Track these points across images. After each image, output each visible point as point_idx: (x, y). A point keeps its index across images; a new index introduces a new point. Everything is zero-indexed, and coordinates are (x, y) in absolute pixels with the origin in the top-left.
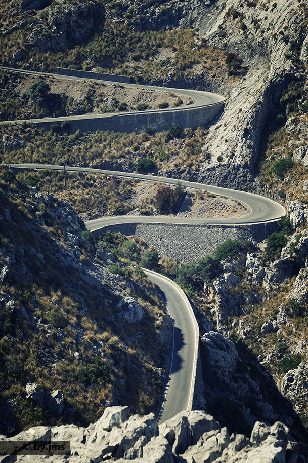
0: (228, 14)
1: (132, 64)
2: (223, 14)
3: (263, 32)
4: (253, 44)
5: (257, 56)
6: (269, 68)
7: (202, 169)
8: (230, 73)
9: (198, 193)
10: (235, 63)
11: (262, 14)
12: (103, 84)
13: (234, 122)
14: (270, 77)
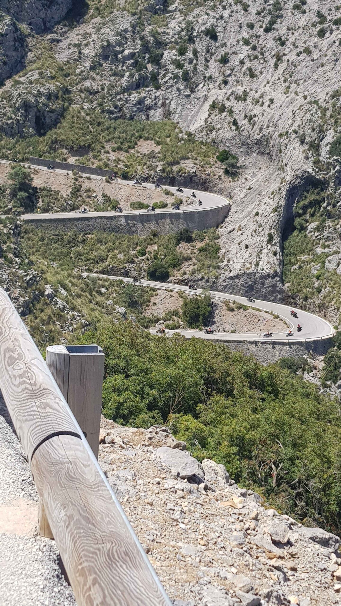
0: (213, 106)
1: (113, 156)
2: (207, 106)
3: (261, 129)
4: (249, 141)
5: (254, 154)
6: (282, 169)
7: (222, 277)
8: (227, 172)
9: (226, 303)
10: (231, 161)
11: (257, 110)
12: (89, 179)
13: (253, 226)
14: (288, 178)
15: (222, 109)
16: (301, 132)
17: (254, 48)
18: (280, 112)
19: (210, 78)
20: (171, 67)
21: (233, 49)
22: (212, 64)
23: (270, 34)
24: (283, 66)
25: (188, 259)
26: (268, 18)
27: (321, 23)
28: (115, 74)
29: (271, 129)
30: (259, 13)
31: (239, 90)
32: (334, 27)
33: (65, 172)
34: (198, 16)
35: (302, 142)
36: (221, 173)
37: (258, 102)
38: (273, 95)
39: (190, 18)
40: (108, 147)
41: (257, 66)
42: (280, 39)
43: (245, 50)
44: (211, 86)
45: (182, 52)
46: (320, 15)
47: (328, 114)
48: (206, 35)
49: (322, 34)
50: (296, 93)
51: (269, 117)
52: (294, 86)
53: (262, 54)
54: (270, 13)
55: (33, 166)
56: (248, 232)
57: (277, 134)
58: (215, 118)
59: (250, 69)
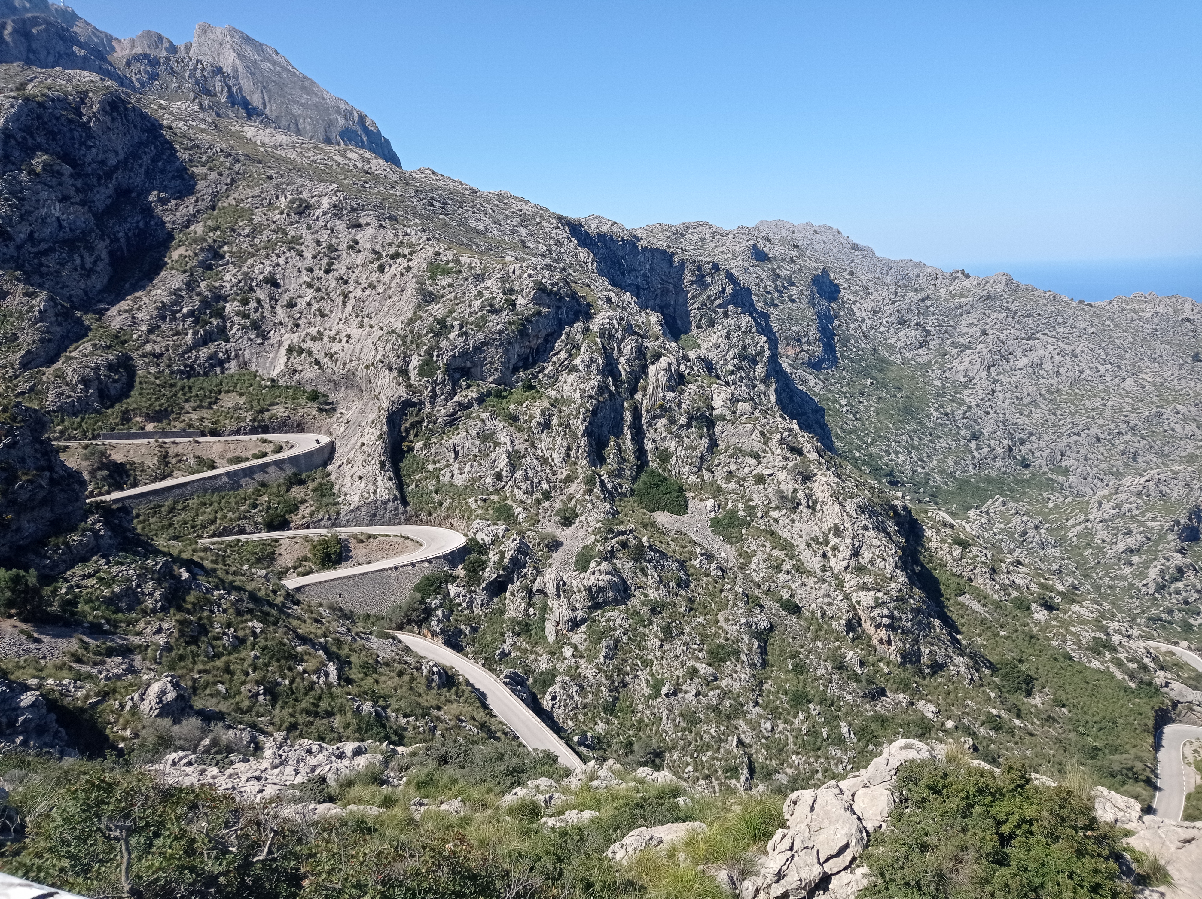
0: (290, 350)
1: (195, 416)
2: (283, 351)
3: (345, 364)
4: (335, 377)
5: (343, 389)
6: (376, 397)
7: (343, 512)
8: (321, 410)
9: (355, 536)
10: (321, 399)
11: (336, 347)
12: (174, 443)
13: (361, 457)
14: (385, 406)
15: (301, 351)
16: (386, 361)
17: (318, 290)
18: (359, 346)
19: (281, 323)
20: (236, 319)
21: (297, 293)
22: (279, 310)
23: (331, 274)
24: (351, 303)
25: (303, 501)
26: (326, 260)
27: (378, 259)
28: (177, 333)
29: (355, 363)
30: (314, 257)
31: (313, 331)
32: (392, 262)
33: (145, 441)
34: (253, 266)
35: (391, 369)
36: (314, 412)
37: (335, 339)
38: (348, 331)
39: (245, 269)
40: (187, 407)
41: (326, 307)
42: (342, 278)
43: (310, 294)
44: (283, 331)
45: (245, 302)
46: (374, 252)
47: (408, 340)
48: (267, 283)
49: (381, 269)
50: (371, 326)
51: (350, 352)
52: (366, 320)
53: (328, 294)
54: (326, 255)
55: (106, 442)
56: (358, 463)
57: (362, 366)
58: (295, 361)
59: (319, 310)
